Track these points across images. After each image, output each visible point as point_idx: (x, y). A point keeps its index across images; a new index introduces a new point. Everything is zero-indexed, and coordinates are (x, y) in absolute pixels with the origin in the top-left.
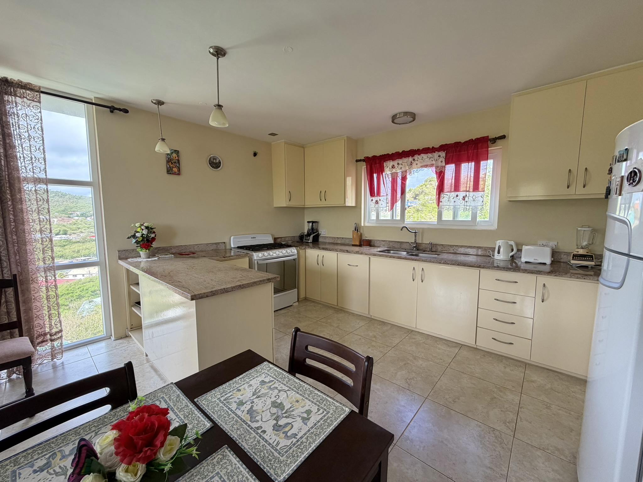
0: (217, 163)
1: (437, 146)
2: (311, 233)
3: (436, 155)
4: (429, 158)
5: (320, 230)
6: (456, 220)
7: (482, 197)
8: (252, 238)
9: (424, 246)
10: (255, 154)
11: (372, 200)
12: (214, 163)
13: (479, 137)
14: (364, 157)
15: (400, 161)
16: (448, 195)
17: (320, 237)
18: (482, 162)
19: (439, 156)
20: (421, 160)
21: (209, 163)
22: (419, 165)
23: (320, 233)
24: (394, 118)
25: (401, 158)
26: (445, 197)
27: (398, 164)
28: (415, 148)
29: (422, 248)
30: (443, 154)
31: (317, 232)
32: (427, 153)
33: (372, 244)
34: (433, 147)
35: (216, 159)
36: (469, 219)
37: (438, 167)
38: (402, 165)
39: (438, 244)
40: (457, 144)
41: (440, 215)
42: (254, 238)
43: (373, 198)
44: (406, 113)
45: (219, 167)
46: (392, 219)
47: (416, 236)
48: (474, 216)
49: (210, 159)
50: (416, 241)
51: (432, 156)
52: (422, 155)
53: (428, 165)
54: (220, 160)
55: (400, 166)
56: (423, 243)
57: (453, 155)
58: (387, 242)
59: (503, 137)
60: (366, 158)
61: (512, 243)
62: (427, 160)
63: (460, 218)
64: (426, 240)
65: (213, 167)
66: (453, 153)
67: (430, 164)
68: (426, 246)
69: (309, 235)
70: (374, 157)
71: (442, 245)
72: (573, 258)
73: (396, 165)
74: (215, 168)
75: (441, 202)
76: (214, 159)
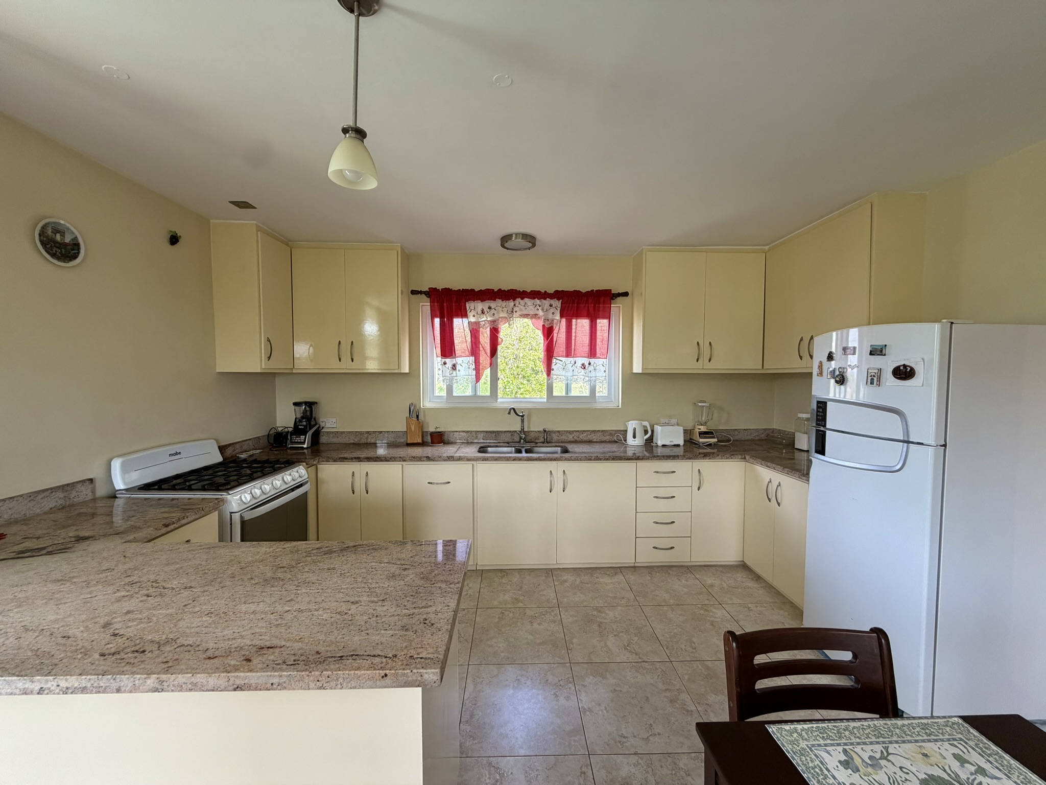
0: (66, 245)
1: (551, 291)
2: (305, 426)
3: (547, 302)
4: (534, 306)
5: (321, 420)
6: (570, 395)
7: (603, 366)
8: (170, 455)
9: (532, 435)
10: (174, 240)
11: (445, 363)
12: (55, 242)
13: (601, 289)
14: (429, 288)
15: (493, 304)
16: (562, 361)
17: (322, 434)
18: (598, 321)
19: (550, 306)
20: (522, 307)
21: (41, 241)
22: (519, 313)
23: (322, 425)
24: (505, 239)
25: (495, 300)
26: (558, 364)
27: (490, 308)
28: (520, 288)
29: (530, 438)
30: (557, 303)
31: (316, 424)
32: (534, 298)
33: (446, 438)
34: (545, 291)
35: (62, 234)
36: (588, 394)
37: (548, 320)
38: (495, 310)
39: (553, 431)
40: (577, 293)
41: (550, 389)
42: (176, 454)
43: (448, 360)
44: (526, 236)
45: (75, 257)
46: (475, 396)
47: (523, 421)
48: (593, 390)
49: (44, 228)
50: (523, 429)
51: (540, 304)
52: (526, 300)
53: (529, 315)
54: (76, 238)
55: (493, 311)
56: (532, 431)
57: (569, 306)
58: (473, 433)
59: (626, 294)
60: (431, 290)
61: (646, 424)
62: (532, 307)
63: (574, 393)
64: (535, 426)
65: (53, 255)
66: (569, 304)
67: (532, 313)
68: (537, 435)
69: (298, 431)
70: (447, 291)
71: (559, 432)
72: (700, 436)
73: (486, 310)
74: (59, 259)
75: (553, 370)
76: (56, 231)
